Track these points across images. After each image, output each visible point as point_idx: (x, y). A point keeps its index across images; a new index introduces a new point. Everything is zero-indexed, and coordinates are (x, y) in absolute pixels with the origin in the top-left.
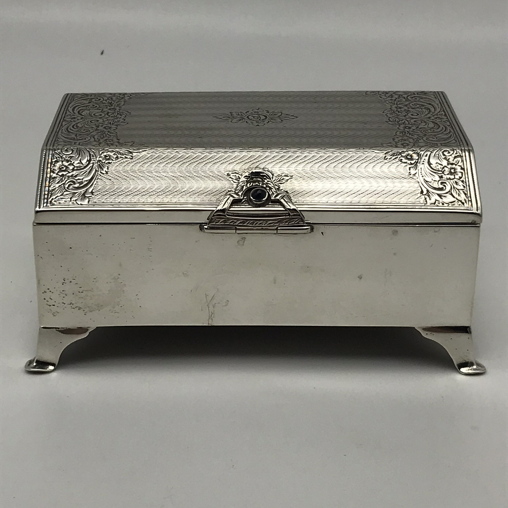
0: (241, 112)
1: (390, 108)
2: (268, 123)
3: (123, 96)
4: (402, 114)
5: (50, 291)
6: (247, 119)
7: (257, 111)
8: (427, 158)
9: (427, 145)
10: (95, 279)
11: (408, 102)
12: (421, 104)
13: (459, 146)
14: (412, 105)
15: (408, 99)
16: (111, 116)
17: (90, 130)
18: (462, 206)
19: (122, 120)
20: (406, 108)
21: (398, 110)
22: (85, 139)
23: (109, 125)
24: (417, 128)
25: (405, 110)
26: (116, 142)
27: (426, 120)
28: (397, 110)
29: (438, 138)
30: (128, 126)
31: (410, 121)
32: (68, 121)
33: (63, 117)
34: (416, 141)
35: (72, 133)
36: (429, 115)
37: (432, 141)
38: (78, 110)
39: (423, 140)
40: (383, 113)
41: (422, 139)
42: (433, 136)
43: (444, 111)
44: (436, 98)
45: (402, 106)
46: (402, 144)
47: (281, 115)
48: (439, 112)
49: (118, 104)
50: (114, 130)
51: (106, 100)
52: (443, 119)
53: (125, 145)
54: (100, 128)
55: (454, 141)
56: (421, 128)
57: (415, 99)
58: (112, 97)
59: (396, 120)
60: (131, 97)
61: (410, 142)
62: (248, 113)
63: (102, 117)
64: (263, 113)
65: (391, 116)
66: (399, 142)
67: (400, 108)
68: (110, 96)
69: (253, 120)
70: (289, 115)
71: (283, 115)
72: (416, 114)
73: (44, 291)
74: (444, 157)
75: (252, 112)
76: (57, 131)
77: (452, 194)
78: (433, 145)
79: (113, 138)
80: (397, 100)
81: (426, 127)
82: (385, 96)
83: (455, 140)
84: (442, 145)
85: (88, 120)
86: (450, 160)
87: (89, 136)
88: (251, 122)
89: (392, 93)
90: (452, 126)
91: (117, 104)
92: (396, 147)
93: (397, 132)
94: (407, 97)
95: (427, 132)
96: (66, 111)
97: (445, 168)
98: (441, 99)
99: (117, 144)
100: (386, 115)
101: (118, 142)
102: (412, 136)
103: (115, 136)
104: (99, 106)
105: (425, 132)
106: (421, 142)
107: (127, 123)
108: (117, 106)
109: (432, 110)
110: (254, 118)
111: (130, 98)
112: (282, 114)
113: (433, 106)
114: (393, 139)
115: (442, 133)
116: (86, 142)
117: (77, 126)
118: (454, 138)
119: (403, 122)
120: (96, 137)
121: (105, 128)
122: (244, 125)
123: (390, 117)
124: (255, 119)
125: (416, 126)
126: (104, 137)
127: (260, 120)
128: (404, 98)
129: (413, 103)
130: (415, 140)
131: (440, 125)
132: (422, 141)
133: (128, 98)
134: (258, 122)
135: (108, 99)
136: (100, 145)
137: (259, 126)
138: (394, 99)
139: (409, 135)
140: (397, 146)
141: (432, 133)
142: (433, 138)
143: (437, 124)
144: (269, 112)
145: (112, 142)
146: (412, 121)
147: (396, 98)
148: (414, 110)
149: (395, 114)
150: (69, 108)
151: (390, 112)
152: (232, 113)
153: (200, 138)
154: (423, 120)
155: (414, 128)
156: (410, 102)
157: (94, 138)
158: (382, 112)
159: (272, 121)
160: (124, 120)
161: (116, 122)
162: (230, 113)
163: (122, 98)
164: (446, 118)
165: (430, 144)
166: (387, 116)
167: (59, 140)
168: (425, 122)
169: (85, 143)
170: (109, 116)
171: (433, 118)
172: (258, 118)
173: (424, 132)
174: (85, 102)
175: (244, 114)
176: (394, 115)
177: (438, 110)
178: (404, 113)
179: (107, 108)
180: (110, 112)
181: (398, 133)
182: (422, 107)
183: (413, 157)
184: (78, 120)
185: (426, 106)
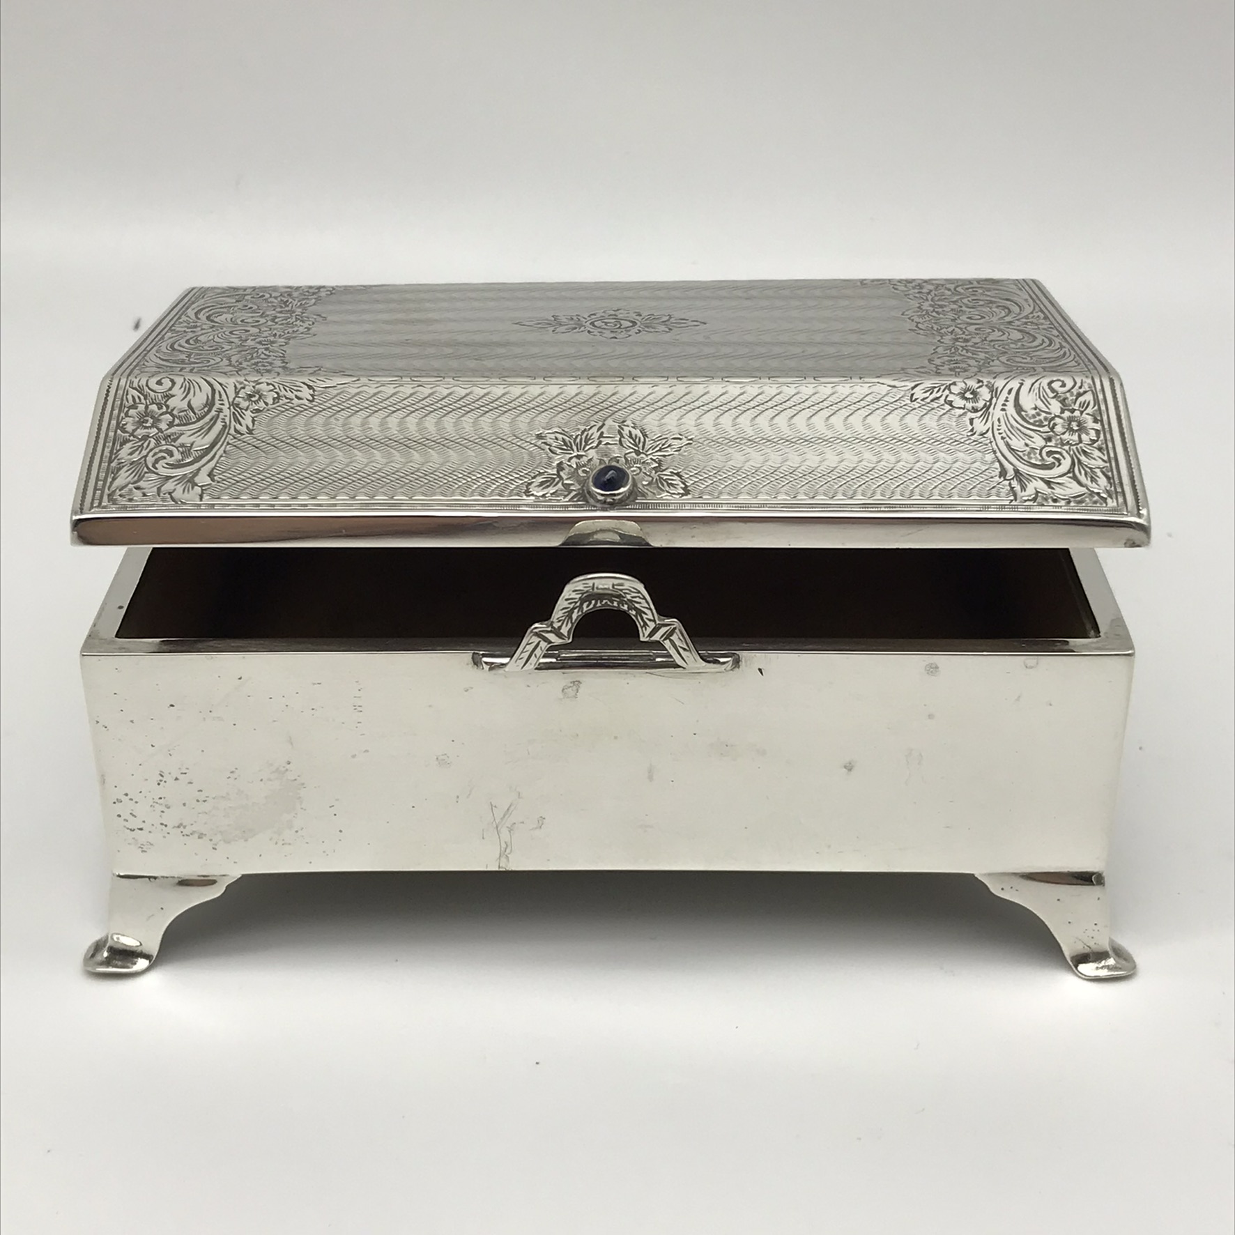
0: (577, 315)
1: (919, 307)
2: (637, 333)
3: (317, 291)
4: (947, 316)
5: (131, 799)
6: (591, 326)
7: (613, 313)
8: (1012, 397)
9: (1009, 370)
10: (232, 772)
11: (959, 297)
12: (987, 300)
13: (1088, 373)
14: (968, 301)
15: (957, 291)
16: (279, 323)
17: (223, 346)
18: (1101, 504)
19: (301, 329)
20: (955, 307)
21: (936, 310)
22: (209, 361)
23: (272, 339)
24: (983, 341)
25: (952, 310)
26: (280, 367)
27: (1002, 327)
28: (934, 311)
29: (1034, 358)
30: (315, 339)
31: (965, 328)
32: (178, 332)
33: (170, 325)
34: (984, 363)
35: (180, 351)
36: (1008, 319)
37: (1021, 363)
38: (207, 314)
39: (1000, 361)
40: (903, 314)
41: (998, 359)
42: (1024, 355)
43: (1041, 311)
44: (1021, 289)
45: (947, 304)
46: (951, 370)
47: (668, 320)
48: (1032, 313)
49: (301, 304)
50: (280, 346)
51: (276, 298)
52: (1042, 324)
53: (299, 372)
54: (249, 343)
55: (1073, 363)
56: (992, 341)
57: (974, 291)
58: (291, 292)
59: (932, 328)
60: (334, 291)
61: (970, 366)
62: (593, 317)
63: (259, 325)
64: (628, 317)
65: (921, 320)
66: (943, 366)
67: (941, 306)
68: (289, 290)
69: (605, 329)
70: (687, 320)
71: (672, 320)
72: (979, 317)
73: (117, 799)
74: (1052, 395)
75: (603, 314)
76: (148, 349)
77: (1075, 478)
78: (1023, 371)
79: (274, 360)
80: (933, 293)
81: (1004, 337)
82: (906, 286)
83: (1076, 362)
84: (1045, 371)
85: (225, 329)
86: (1066, 401)
87: (220, 356)
88: (599, 332)
89: (920, 282)
90: (1064, 337)
91: (299, 304)
92: (938, 374)
93: (937, 348)
94: (955, 289)
95: (1007, 347)
96: (182, 314)
97: (1056, 418)
98: (1034, 293)
99: (280, 370)
100: (909, 318)
101: (284, 368)
102: (973, 354)
103: (280, 357)
104: (258, 307)
105: (1003, 348)
106: (996, 366)
107: (314, 335)
108: (299, 307)
109: (1016, 309)
110: (606, 325)
111: (332, 294)
112: (670, 318)
113: (1017, 304)
114: (930, 361)
115: (1043, 349)
116: (208, 366)
117: (197, 341)
118: (1072, 357)
119: (950, 329)
120: (234, 359)
121: (260, 343)
122: (585, 337)
123: (919, 323)
124: (607, 327)
125: (980, 338)
126: (252, 358)
127: (619, 328)
128: (949, 290)
129: (970, 299)
130: (982, 362)
131: (1037, 335)
132: (997, 362)
133: (327, 294)
134: (616, 332)
135: (281, 295)
136: (239, 373)
137: (616, 338)
138: (925, 290)
139: (967, 352)
140: (940, 373)
141: (1019, 349)
142: (1023, 358)
143: (1028, 333)
144: (641, 315)
145: (269, 368)
146: (972, 328)
147: (931, 291)
148: (972, 310)
149: (931, 318)
150: (190, 310)
151: (920, 313)
152: (557, 316)
153: (476, 359)
154: (996, 328)
155: (977, 340)
156: (962, 296)
157: (229, 360)
158: (901, 313)
159: (646, 329)
160: (309, 329)
161: (288, 333)
162: (553, 316)
163: (314, 294)
164: (1049, 323)
165: (1017, 369)
166: (913, 320)
167: (146, 363)
168: (999, 330)
169: (206, 368)
170: (277, 323)
171: (1017, 323)
172: (616, 325)
173: (1000, 348)
174: (228, 300)
175: (585, 319)
176: (927, 319)
177: (1028, 310)
178: (951, 315)
179: (274, 310)
180: (279, 317)
181: (940, 350)
182: (990, 305)
183: (978, 396)
184: (202, 329)
185: (999, 302)
